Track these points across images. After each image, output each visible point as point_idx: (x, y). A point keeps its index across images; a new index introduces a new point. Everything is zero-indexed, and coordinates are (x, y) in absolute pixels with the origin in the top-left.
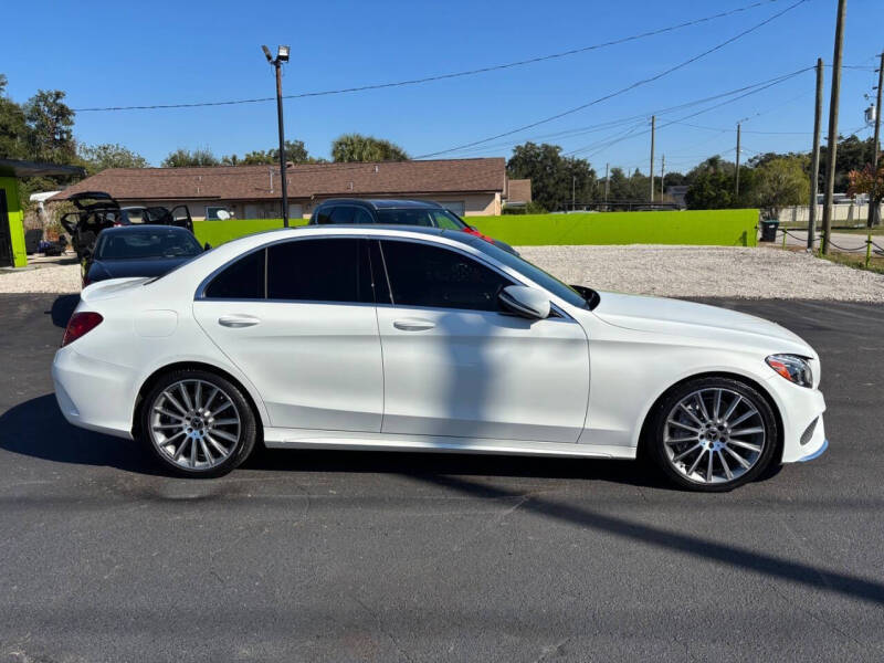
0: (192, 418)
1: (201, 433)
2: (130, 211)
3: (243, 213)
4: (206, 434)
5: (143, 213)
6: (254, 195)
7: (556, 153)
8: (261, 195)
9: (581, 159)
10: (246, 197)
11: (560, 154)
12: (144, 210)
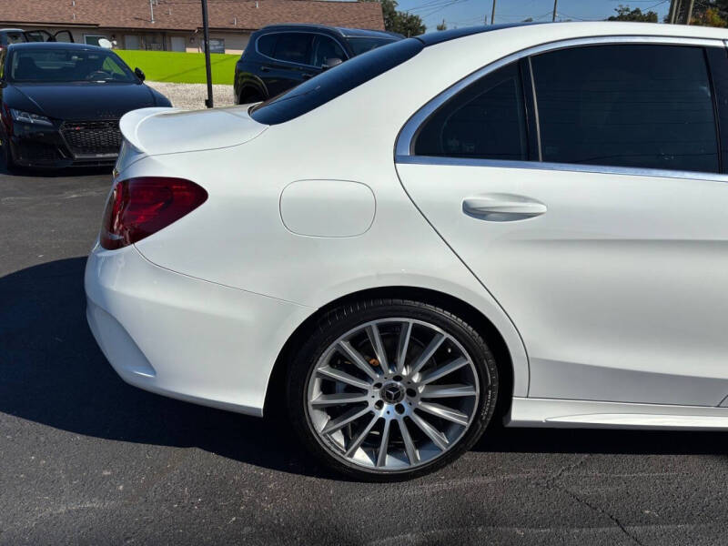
0: (385, 383)
1: (400, 409)
2: (9, 33)
3: (123, 43)
4: (408, 411)
5: (22, 35)
6: (135, 25)
7: (393, 7)
8: (142, 25)
9: (414, 15)
10: (127, 26)
11: (396, 9)
12: (24, 33)
